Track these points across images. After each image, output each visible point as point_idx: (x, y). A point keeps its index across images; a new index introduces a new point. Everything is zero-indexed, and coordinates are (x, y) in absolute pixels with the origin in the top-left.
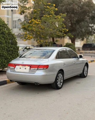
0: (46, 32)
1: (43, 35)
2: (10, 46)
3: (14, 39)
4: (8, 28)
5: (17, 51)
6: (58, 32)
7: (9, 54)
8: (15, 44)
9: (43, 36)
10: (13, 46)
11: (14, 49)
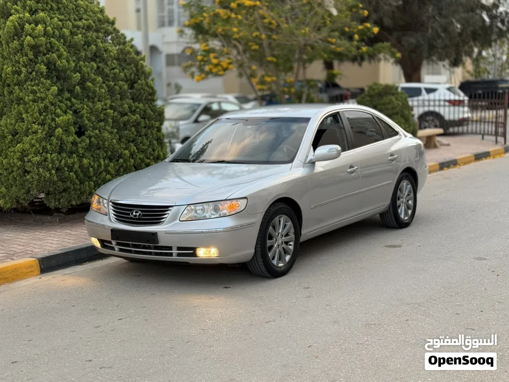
0: (288, 41)
1: (273, 56)
2: (126, 106)
3: (143, 78)
4: (118, 37)
5: (157, 124)
6: (334, 40)
7: (123, 140)
8: (150, 100)
9: (274, 60)
10: (141, 105)
11: (144, 118)
